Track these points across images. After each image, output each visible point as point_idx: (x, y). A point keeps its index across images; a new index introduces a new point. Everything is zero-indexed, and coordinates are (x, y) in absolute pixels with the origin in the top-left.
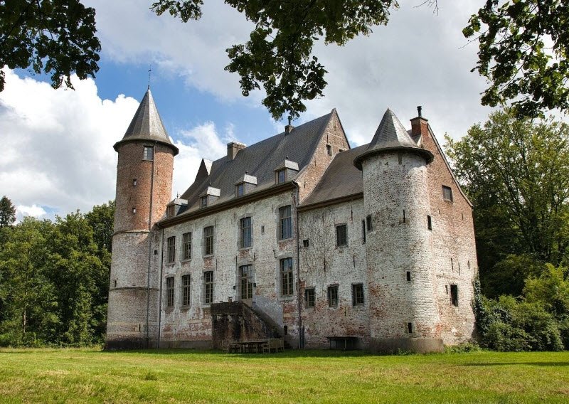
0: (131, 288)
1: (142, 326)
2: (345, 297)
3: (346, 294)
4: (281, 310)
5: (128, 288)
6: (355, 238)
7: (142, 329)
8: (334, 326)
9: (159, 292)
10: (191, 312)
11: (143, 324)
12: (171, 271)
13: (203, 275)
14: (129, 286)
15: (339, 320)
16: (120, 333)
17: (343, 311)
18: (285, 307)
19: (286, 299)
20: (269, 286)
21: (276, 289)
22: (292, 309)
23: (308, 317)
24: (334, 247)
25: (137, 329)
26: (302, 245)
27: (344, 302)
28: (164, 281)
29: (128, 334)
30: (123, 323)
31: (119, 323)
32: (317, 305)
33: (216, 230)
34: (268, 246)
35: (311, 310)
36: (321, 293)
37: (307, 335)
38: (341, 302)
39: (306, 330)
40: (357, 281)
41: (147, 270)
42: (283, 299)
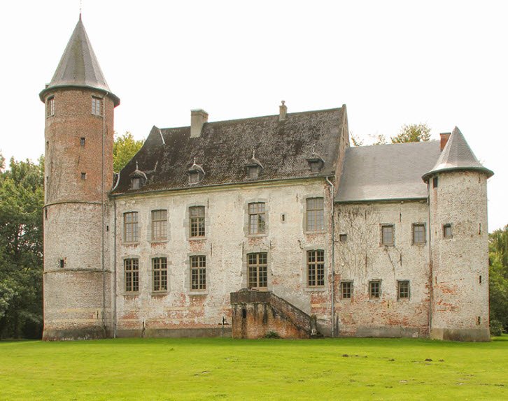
0: (87, 270)
1: (99, 313)
2: (389, 292)
3: (389, 289)
4: (309, 301)
5: (83, 270)
6: (403, 239)
7: (100, 316)
8: (375, 316)
9: (112, 275)
10: (169, 299)
11: (100, 310)
12: (132, 252)
13: (189, 259)
14: (84, 267)
15: (380, 311)
16: (75, 321)
17: (386, 304)
18: (313, 298)
19: (316, 290)
20: (292, 276)
21: (301, 280)
22: (323, 300)
23: (343, 307)
24: (378, 245)
25: (95, 316)
26: (338, 240)
27: (387, 296)
28: (121, 262)
29: (85, 322)
30: (79, 310)
31: (73, 310)
32: (355, 297)
33: (208, 211)
34: (291, 236)
35: (347, 301)
36: (360, 287)
37: (341, 324)
38: (384, 295)
39: (340, 320)
40: (402, 278)
41: (101, 249)
42: (310, 290)
